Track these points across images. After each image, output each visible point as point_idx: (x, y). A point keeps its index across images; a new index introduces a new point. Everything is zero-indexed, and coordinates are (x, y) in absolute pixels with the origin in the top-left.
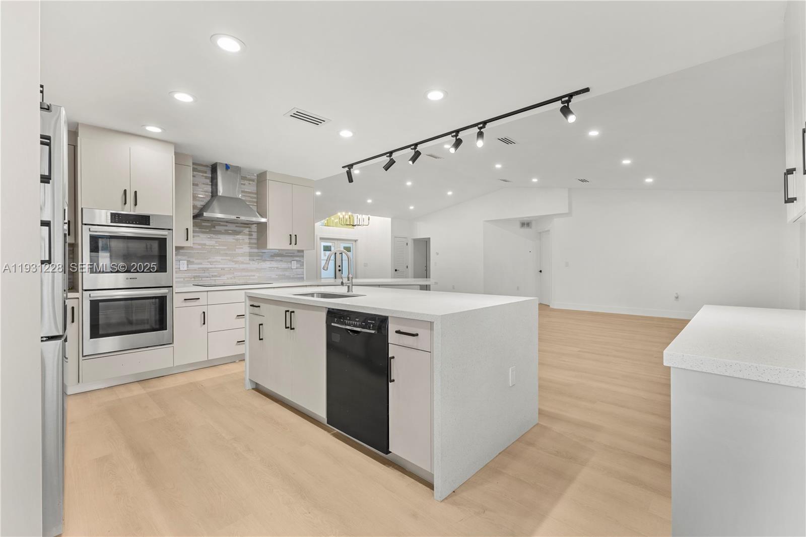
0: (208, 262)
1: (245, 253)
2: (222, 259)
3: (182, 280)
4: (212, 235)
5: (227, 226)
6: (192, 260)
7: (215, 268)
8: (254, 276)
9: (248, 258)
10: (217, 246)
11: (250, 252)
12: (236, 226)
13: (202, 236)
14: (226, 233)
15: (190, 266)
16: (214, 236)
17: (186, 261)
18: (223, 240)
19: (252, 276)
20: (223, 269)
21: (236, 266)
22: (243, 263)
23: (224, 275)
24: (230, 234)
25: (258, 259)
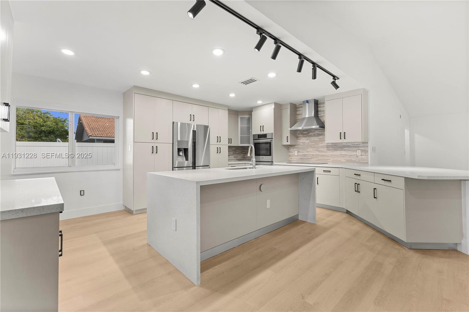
0: (306, 151)
1: (324, 146)
2: (312, 150)
3: (296, 160)
4: (308, 138)
5: (314, 132)
6: (299, 150)
7: (309, 154)
8: (329, 159)
9: (326, 149)
10: (310, 143)
11: (327, 146)
12: (319, 131)
13: (304, 138)
14: (314, 135)
15: (299, 153)
16: (309, 138)
17: (297, 151)
18: (312, 140)
19: (328, 159)
20: (313, 155)
21: (320, 154)
22: (323, 152)
23: (313, 158)
24: (316, 136)
25: (332, 150)
